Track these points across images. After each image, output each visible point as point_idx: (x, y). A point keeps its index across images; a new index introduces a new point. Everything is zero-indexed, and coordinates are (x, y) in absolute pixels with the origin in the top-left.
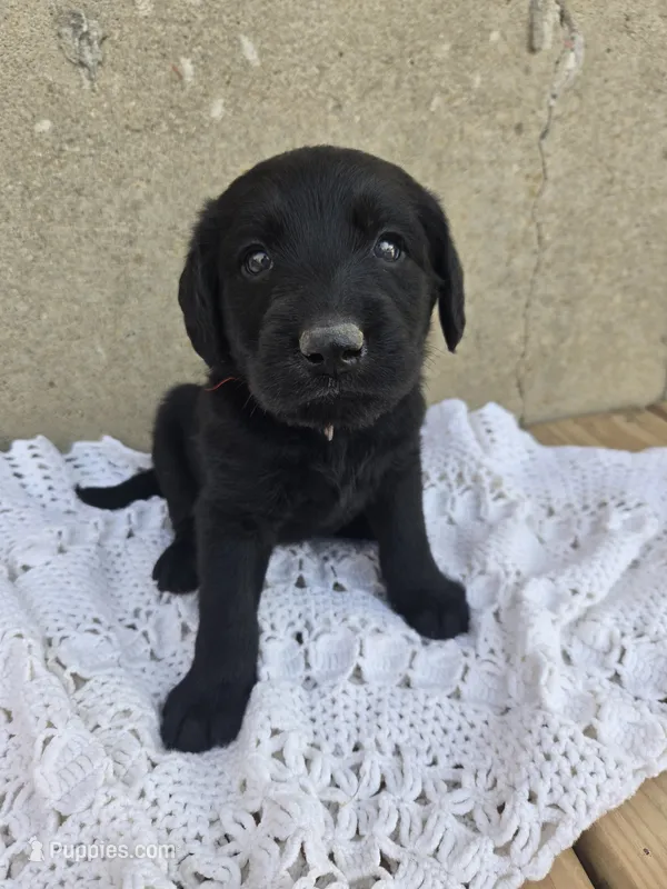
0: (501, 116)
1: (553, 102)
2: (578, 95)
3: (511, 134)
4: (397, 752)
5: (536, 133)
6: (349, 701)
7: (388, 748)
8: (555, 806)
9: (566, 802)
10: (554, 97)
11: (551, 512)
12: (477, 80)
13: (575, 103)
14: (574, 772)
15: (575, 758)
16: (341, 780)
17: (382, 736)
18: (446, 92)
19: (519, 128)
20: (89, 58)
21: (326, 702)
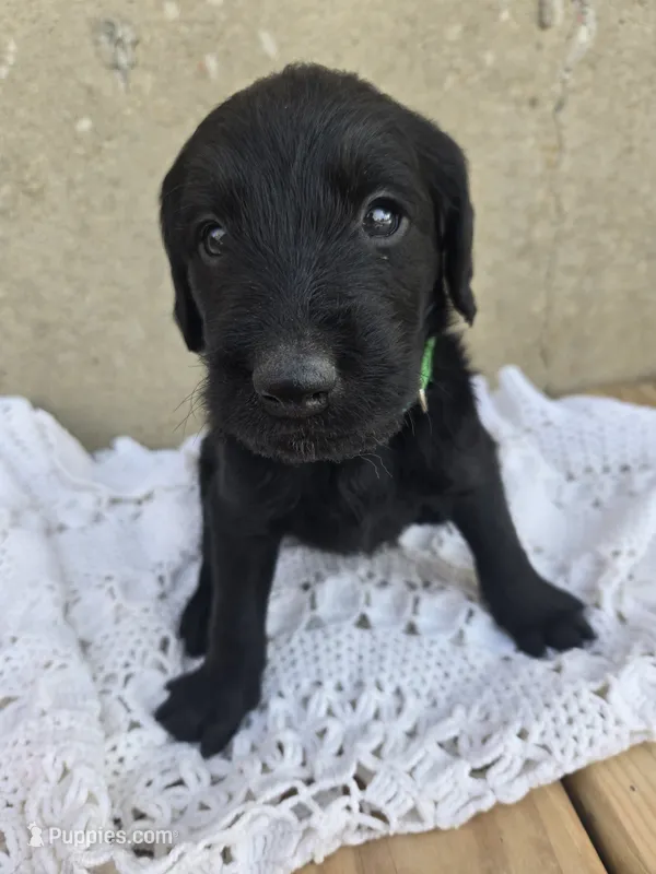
0: (515, 91)
1: (567, 76)
2: (593, 66)
3: (525, 109)
4: (398, 692)
5: (550, 107)
6: (354, 645)
7: (389, 689)
8: (544, 747)
9: (556, 746)
10: (568, 70)
11: (570, 477)
12: (489, 58)
13: (588, 75)
14: (570, 721)
15: (574, 710)
16: (337, 710)
17: (384, 677)
18: (458, 71)
19: (533, 102)
20: (123, 60)
21: (332, 643)
